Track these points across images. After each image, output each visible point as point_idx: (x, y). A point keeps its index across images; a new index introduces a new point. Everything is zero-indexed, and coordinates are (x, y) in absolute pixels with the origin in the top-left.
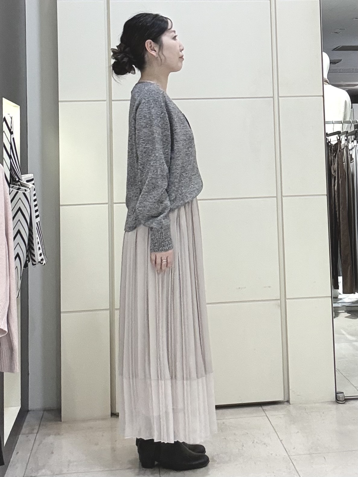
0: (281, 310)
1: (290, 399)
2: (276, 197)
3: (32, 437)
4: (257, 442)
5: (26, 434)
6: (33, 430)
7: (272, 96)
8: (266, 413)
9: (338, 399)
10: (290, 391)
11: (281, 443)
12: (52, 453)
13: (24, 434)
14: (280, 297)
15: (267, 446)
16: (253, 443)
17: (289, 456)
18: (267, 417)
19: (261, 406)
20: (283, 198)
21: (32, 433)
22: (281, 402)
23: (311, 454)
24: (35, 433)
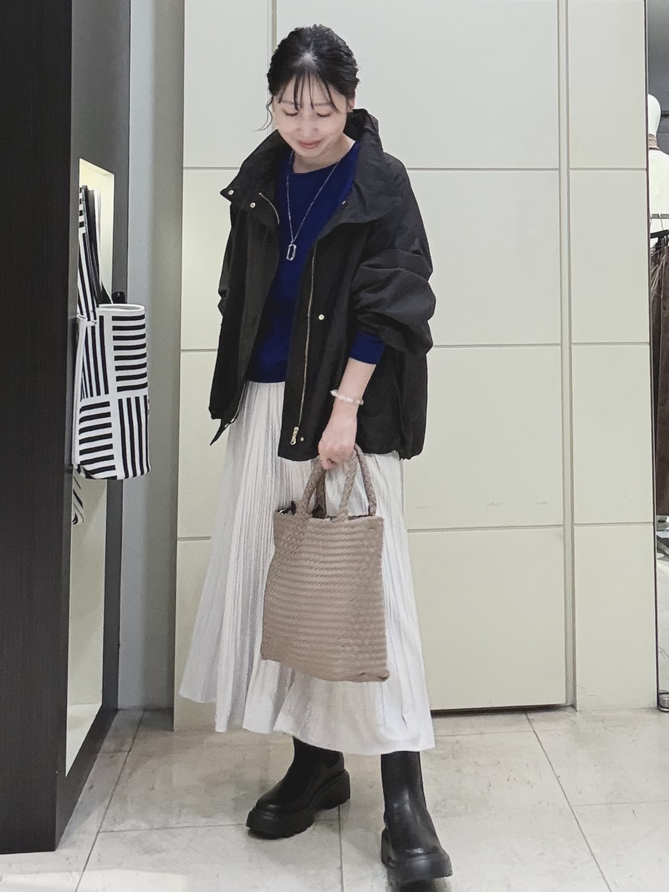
0: (564, 543)
1: (576, 701)
2: (561, 345)
3: (119, 758)
4: (515, 779)
5: (110, 752)
6: (122, 745)
7: (558, 167)
8: (534, 726)
9: (661, 703)
10: (577, 687)
11: (559, 782)
12: (153, 789)
13: (107, 752)
14: (563, 521)
15: (532, 787)
16: (508, 780)
17: (570, 806)
18: (535, 732)
19: (527, 716)
20: (573, 347)
21: (118, 751)
22: (560, 707)
23: (611, 804)
24: (125, 751)
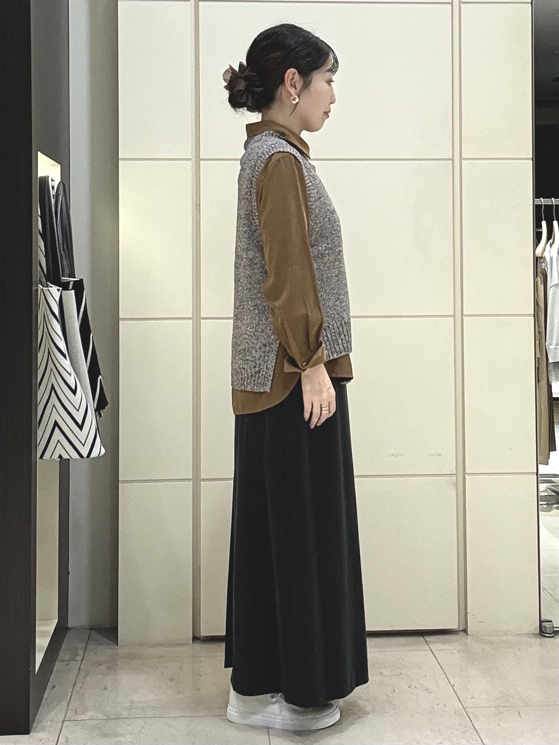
0: (457, 490)
1: (468, 627)
2: (454, 316)
3: (74, 666)
4: (415, 687)
5: (65, 661)
6: (76, 655)
7: (452, 157)
8: (430, 646)
9: (543, 629)
10: (468, 614)
11: (453, 689)
12: (106, 689)
13: (63, 660)
14: (456, 472)
15: (430, 692)
16: (409, 687)
17: (464, 709)
18: (432, 652)
19: (423, 636)
20: (465, 318)
21: (74, 660)
22: (453, 631)
23: (499, 707)
24: (78, 660)
